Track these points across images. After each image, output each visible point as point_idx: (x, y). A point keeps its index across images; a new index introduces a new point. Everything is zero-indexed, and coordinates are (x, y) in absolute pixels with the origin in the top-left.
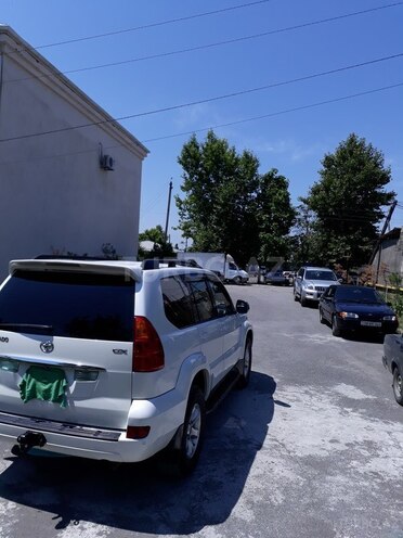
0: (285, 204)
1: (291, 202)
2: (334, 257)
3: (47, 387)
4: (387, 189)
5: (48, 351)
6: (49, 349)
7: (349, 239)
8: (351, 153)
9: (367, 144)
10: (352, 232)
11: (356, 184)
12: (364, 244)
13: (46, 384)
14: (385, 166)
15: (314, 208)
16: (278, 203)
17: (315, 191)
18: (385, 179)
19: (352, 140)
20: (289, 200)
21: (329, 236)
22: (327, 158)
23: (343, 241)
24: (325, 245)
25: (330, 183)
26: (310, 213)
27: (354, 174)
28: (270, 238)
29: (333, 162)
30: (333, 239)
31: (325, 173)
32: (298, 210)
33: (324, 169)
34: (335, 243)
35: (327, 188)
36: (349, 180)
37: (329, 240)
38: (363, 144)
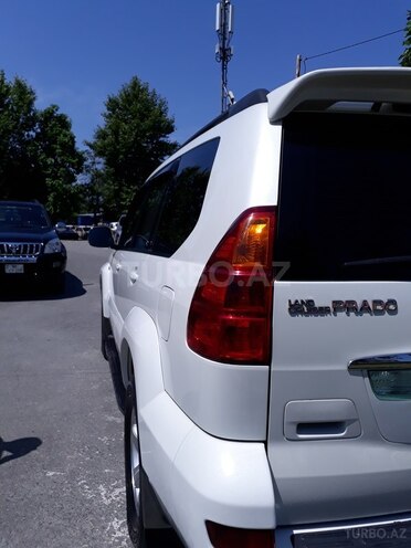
0: (69, 147)
1: (77, 145)
4: (171, 138)
8: (136, 96)
9: (150, 90)
11: (145, 131)
14: (169, 116)
15: (100, 154)
16: (63, 145)
17: (102, 135)
18: (170, 129)
19: (135, 84)
20: (74, 142)
21: (121, 185)
22: (110, 100)
24: (117, 194)
25: (118, 127)
26: (97, 159)
27: (142, 120)
28: (59, 185)
29: (117, 104)
30: (125, 189)
31: (109, 117)
32: (85, 155)
33: (108, 112)
34: (127, 193)
35: (116, 133)
36: (138, 125)
37: (120, 190)
38: (146, 89)
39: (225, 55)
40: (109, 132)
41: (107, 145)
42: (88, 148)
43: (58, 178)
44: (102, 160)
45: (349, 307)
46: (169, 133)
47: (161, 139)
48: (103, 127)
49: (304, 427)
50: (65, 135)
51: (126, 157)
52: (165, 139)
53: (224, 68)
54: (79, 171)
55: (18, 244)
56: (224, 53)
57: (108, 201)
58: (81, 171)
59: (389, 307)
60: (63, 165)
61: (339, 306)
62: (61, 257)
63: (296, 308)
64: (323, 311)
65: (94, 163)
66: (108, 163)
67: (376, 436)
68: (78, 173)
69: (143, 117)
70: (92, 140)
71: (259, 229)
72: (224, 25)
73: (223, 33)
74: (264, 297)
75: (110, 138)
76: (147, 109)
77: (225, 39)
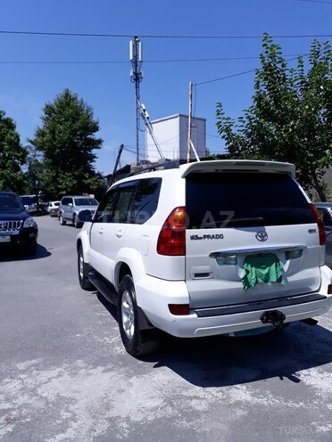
0: (15, 144)
1: (21, 142)
2: (64, 190)
3: (266, 271)
4: (96, 136)
5: (263, 240)
6: (263, 237)
7: (74, 175)
8: (68, 104)
9: (79, 99)
10: (76, 169)
11: (75, 131)
12: (86, 179)
13: (265, 268)
14: (94, 119)
15: (40, 148)
16: (10, 142)
17: (41, 134)
18: (96, 129)
19: (67, 94)
20: (19, 140)
21: (58, 173)
22: (47, 106)
23: (70, 176)
24: (54, 179)
25: (54, 128)
26: (37, 152)
27: (74, 122)
28: (8, 174)
29: (53, 110)
30: (61, 175)
31: (47, 119)
32: (28, 150)
33: (45, 116)
34: (63, 178)
35: (53, 132)
36: (71, 127)
37: (57, 176)
38: (76, 98)
39: (137, 78)
40: (48, 131)
41: (46, 141)
42: (30, 144)
43: (6, 168)
44: (41, 153)
45: (208, 237)
46: (95, 132)
47: (89, 136)
48: (41, 127)
49: (197, 275)
50: (12, 135)
51: (61, 150)
52: (92, 137)
53: (137, 87)
54: (23, 163)
55: (5, 222)
56: (137, 76)
57: (48, 185)
58: (25, 162)
59: (220, 236)
60: (9, 158)
61: (205, 237)
62: (34, 230)
63: (192, 238)
64: (201, 238)
65: (35, 156)
66: (47, 155)
67: (219, 278)
68: (22, 164)
69: (74, 120)
70: (33, 138)
71: (180, 214)
72: (136, 56)
73: (135, 62)
74: (182, 235)
75: (48, 136)
76: (78, 114)
77: (137, 66)
